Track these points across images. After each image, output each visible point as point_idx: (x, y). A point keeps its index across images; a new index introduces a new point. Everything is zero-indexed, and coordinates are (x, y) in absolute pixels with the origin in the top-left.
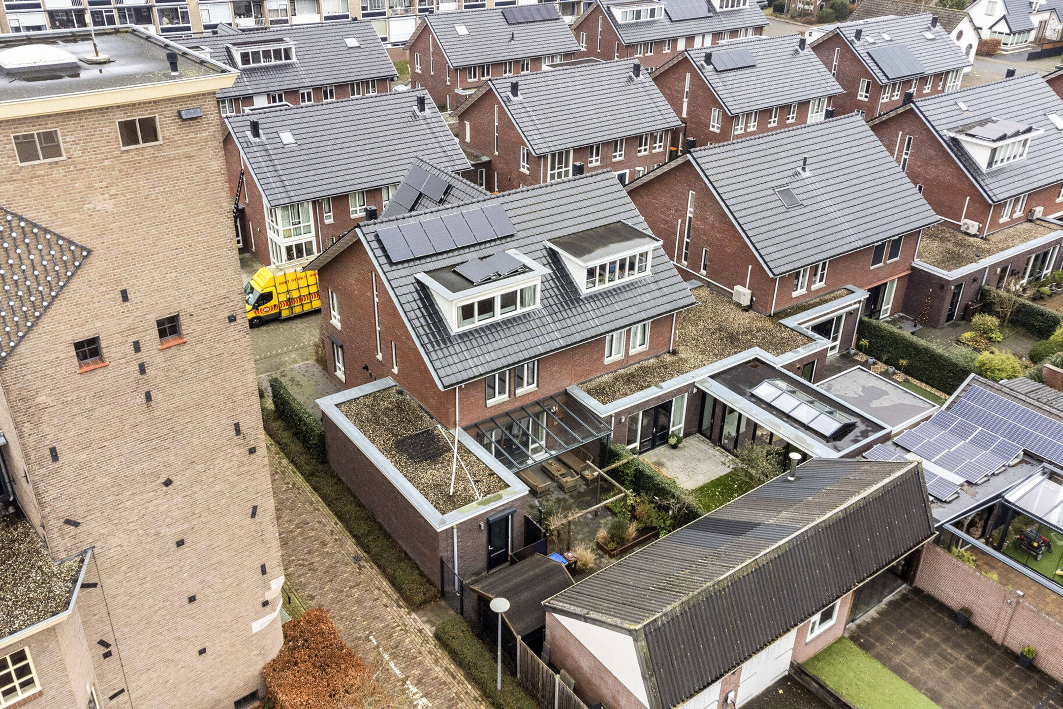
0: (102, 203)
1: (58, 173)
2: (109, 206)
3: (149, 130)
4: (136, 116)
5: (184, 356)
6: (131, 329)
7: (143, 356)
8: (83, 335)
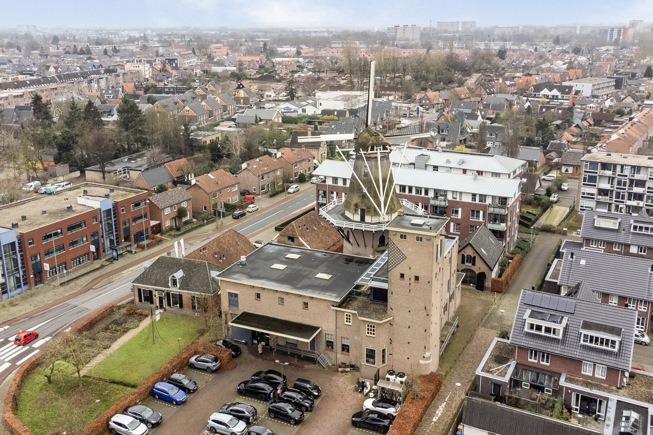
0: (410, 249)
1: (405, 242)
2: (411, 250)
3: (421, 240)
4: (419, 236)
5: (418, 286)
6: (410, 275)
7: (410, 282)
8: (402, 273)
